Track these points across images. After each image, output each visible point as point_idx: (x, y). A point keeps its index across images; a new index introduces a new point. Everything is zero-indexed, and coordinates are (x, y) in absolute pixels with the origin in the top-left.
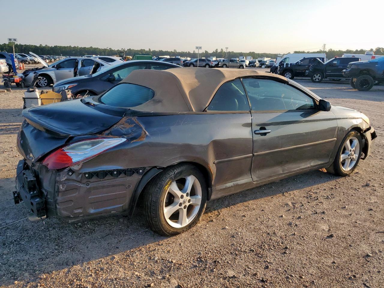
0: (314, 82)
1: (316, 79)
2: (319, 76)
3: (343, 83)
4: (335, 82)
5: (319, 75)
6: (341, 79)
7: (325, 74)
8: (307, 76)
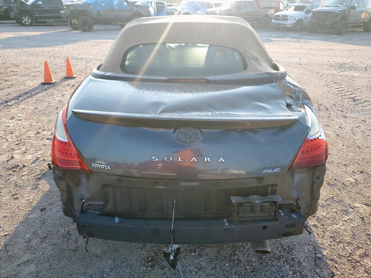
0: (24, 25)
1: (25, 22)
2: (28, 19)
3: (51, 25)
4: (42, 24)
5: (27, 17)
6: (46, 21)
7: (33, 16)
8: (13, 19)
